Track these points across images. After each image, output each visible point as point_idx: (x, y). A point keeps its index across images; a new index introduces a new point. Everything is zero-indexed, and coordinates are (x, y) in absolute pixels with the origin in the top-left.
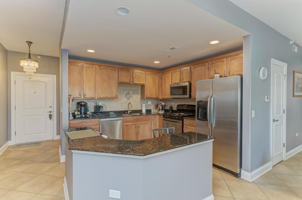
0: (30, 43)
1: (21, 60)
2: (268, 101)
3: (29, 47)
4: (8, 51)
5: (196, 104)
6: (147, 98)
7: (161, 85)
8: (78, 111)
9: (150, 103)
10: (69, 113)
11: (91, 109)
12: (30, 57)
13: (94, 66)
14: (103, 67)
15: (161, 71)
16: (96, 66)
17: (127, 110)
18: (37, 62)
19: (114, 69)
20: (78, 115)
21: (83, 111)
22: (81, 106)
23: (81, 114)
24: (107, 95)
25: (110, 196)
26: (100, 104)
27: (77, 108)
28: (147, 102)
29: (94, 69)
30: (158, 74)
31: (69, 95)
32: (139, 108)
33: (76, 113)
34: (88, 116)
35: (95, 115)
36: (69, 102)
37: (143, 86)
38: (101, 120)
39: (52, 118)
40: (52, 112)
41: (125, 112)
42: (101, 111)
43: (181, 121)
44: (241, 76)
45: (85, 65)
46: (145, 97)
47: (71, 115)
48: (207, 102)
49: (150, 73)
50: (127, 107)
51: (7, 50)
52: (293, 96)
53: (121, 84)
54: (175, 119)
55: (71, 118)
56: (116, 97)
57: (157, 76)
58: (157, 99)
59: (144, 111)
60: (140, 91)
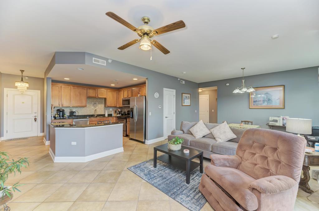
0: (22, 71)
1: (16, 82)
2: (161, 108)
3: (22, 73)
4: (3, 74)
5: (130, 110)
6: (108, 107)
7: (118, 98)
8: (58, 115)
9: (111, 109)
10: (52, 116)
11: (67, 114)
12: (22, 80)
13: (70, 87)
14: (76, 87)
15: (118, 90)
16: (71, 86)
17: (94, 114)
18: (28, 83)
19: (84, 88)
20: (58, 117)
21: (61, 115)
22: (60, 111)
23: (60, 116)
24: (79, 105)
25: (72, 144)
26: (74, 110)
27: (57, 113)
28: (109, 109)
29: (70, 89)
30: (116, 91)
31: (52, 105)
32: (103, 113)
33: (57, 116)
34: (65, 118)
35: (70, 117)
36: (52, 109)
37: (105, 99)
38: (74, 120)
39: (37, 121)
40: (37, 116)
41: (92, 116)
42: (74, 115)
43: (125, 120)
44: (145, 96)
45: (63, 86)
46: (107, 106)
47: (53, 117)
48: (133, 108)
49: (110, 91)
50: (94, 112)
51: (1, 73)
52: (182, 106)
53: (89, 97)
54: (123, 119)
55: (53, 119)
56: (85, 106)
57: (116, 93)
58: (115, 107)
59: (106, 115)
60: (104, 102)
